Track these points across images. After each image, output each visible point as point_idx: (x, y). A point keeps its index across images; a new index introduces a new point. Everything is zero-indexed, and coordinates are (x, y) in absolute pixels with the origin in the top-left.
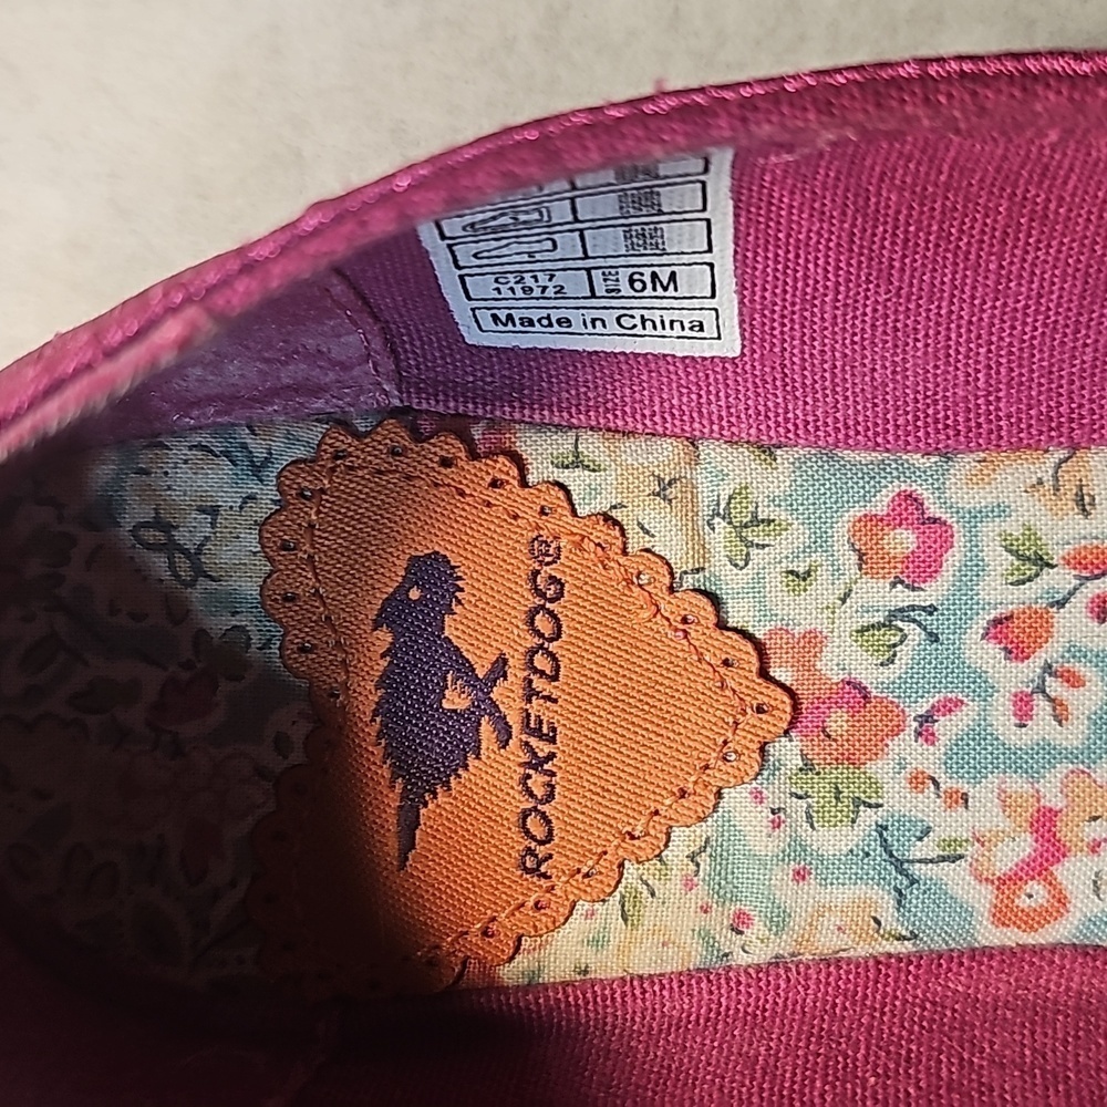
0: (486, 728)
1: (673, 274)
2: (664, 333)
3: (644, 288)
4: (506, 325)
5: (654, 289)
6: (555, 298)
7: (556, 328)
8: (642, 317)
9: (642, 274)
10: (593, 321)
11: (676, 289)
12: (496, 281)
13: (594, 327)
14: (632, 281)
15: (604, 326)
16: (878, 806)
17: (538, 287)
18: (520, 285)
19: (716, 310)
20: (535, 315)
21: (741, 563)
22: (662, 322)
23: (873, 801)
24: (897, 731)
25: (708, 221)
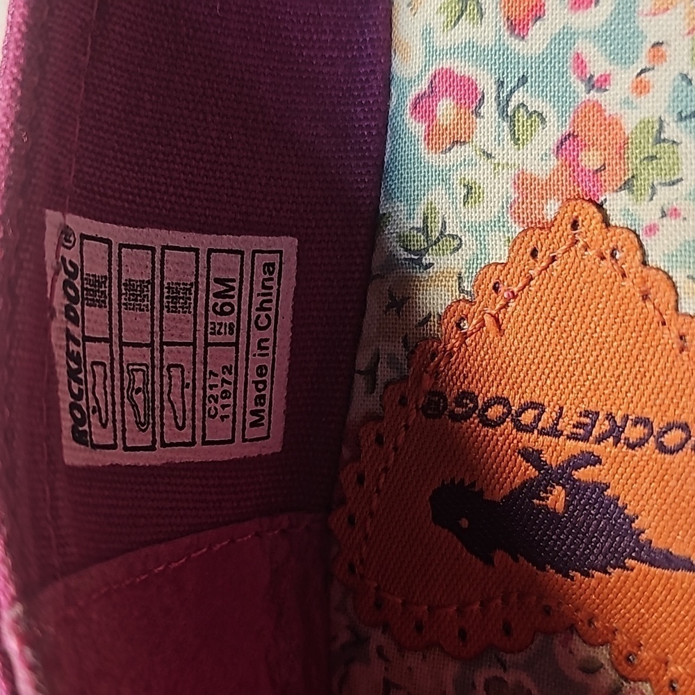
0: (583, 474)
1: (217, 281)
2: (275, 294)
3: (230, 304)
4: (262, 418)
5: (232, 297)
6: (236, 373)
7: (267, 378)
8: (257, 310)
9: (216, 304)
10: (260, 348)
11: (234, 280)
12: (213, 417)
13: (267, 348)
14: (222, 313)
15: (267, 340)
16: (661, 122)
17: (222, 386)
18: (220, 399)
19: (254, 252)
20: (252, 393)
21: (456, 242)
22: (264, 295)
23: (657, 126)
24: (598, 108)
25: (164, 248)
